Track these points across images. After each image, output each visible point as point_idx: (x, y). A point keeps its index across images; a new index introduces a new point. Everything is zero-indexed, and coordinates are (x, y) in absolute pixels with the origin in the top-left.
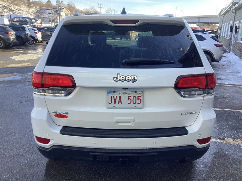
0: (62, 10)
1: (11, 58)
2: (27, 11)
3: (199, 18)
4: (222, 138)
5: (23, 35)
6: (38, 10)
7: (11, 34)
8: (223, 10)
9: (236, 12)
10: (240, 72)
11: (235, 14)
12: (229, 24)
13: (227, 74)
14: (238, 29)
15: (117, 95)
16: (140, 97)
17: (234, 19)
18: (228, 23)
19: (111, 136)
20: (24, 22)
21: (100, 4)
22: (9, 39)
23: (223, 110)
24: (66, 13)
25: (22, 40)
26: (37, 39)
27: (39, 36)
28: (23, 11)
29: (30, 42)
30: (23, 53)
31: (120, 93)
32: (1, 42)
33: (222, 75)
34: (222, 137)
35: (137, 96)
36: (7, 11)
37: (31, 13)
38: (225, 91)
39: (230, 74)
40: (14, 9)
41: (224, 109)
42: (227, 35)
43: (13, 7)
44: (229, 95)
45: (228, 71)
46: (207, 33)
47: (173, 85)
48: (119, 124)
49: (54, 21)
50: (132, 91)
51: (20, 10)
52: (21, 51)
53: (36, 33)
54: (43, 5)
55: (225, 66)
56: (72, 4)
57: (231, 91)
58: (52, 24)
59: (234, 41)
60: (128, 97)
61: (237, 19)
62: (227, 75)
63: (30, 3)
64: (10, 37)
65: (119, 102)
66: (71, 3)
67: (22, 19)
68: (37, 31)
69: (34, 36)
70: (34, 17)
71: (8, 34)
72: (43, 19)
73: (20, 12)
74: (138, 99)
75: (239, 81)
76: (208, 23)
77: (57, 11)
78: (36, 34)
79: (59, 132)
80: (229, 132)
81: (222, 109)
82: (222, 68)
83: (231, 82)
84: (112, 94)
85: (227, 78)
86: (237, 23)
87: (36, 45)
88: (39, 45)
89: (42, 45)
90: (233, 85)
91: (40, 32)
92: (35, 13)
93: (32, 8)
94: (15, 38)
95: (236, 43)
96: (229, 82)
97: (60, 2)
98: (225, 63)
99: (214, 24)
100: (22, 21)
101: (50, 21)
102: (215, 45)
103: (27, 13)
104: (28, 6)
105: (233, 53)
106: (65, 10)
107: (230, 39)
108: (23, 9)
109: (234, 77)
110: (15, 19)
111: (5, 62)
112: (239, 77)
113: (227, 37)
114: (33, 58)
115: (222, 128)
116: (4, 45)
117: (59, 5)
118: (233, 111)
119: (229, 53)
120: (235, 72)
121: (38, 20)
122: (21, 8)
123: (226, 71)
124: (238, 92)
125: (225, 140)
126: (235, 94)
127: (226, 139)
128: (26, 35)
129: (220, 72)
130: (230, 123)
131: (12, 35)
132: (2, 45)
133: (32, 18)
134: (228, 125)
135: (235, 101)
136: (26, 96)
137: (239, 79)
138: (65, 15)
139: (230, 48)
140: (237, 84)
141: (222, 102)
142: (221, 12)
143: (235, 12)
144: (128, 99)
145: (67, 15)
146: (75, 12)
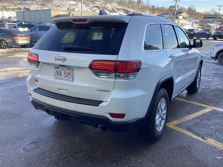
15: (59, 70)
16: (71, 73)
19: (52, 97)
21: (220, 6)
24: (184, 16)
31: (61, 69)
35: (69, 72)
47: (88, 66)
48: (60, 90)
50: (67, 68)
56: (193, 8)
60: (65, 72)
63: (154, 10)
65: (60, 75)
74: (70, 74)
79: (32, 90)
80: (220, 135)
84: (57, 69)
104: (152, 12)
106: (184, 13)
117: (175, 9)
144: (65, 74)
145: (184, 18)
146: (195, 15)
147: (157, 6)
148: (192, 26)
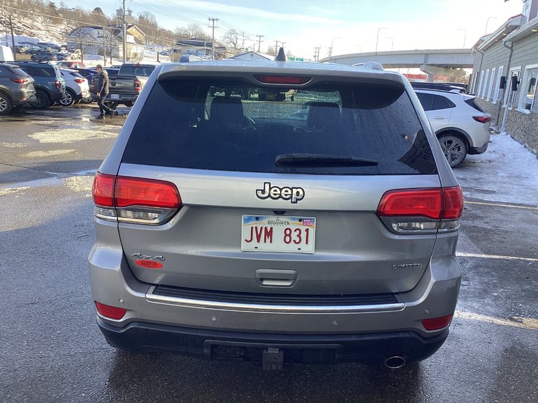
0: (128, 30)
1: (29, 136)
2: (48, 31)
3: (427, 54)
4: (516, 318)
5: (49, 85)
6: (74, 28)
7: (25, 83)
8: (482, 41)
9: (512, 46)
10: (527, 178)
11: (512, 51)
12: (496, 72)
13: (500, 179)
14: (519, 83)
17: (510, 61)
18: (494, 69)
20: (43, 53)
21: (213, 20)
22: (21, 94)
23: (509, 260)
24: (136, 37)
25: (47, 97)
26: (81, 95)
27: (84, 87)
28: (39, 29)
29: (64, 102)
30: (54, 127)
32: (2, 100)
33: (491, 182)
34: (517, 316)
36: (4, 28)
37: (57, 34)
38: (503, 218)
39: (507, 180)
40: (19, 25)
41: (510, 258)
42: (492, 94)
43: (17, 20)
44: (513, 226)
45: (503, 174)
46: (458, 91)
49: (109, 54)
51: (33, 27)
52: (49, 122)
53: (78, 81)
54: (84, 18)
55: (494, 163)
56: (149, 17)
57: (517, 218)
58: (105, 61)
59: (510, 109)
61: (516, 61)
62: (501, 182)
63: (56, 13)
64: (22, 89)
66: (147, 14)
67: (37, 48)
68: (81, 78)
69: (73, 88)
70: (66, 44)
71: (18, 82)
72: (87, 50)
73: (33, 31)
75: (528, 196)
76: (447, 67)
77: (116, 32)
78: (79, 84)
80: (528, 306)
81: (505, 257)
82: (488, 168)
83: (511, 199)
85: (504, 189)
86: (515, 70)
87: (78, 108)
88: (82, 107)
89: (89, 107)
90: (519, 205)
91: (86, 80)
92: (67, 34)
93: (61, 23)
94: (33, 92)
95: (514, 112)
96: (508, 199)
97: (126, 13)
98: (493, 156)
99: (458, 69)
100: (39, 51)
101: (101, 53)
102: (474, 118)
103: (49, 34)
104: (51, 18)
105: (507, 134)
106: (134, 30)
107: (501, 104)
108: (39, 25)
109: (515, 187)
110: (22, 47)
111: (19, 145)
112: (528, 188)
113: (492, 100)
114: (80, 138)
115: (513, 297)
116: (8, 107)
117: (124, 19)
118: (530, 261)
119: (498, 133)
120: (517, 177)
121: (73, 52)
122: (36, 23)
123: (497, 173)
124: (531, 221)
125: (522, 322)
126: (527, 226)
127: (525, 320)
128: (56, 85)
129: (484, 176)
130: (528, 287)
131: (27, 85)
132: (4, 107)
133: (60, 45)
134: (524, 291)
135: (530, 241)
136: (86, 222)
137: (529, 191)
138: (134, 42)
139: (499, 124)
140: (526, 202)
141: (503, 242)
142: (477, 44)
143: (510, 46)
145: (138, 42)
146: (156, 35)
147: (62, 4)
148: (158, 61)
